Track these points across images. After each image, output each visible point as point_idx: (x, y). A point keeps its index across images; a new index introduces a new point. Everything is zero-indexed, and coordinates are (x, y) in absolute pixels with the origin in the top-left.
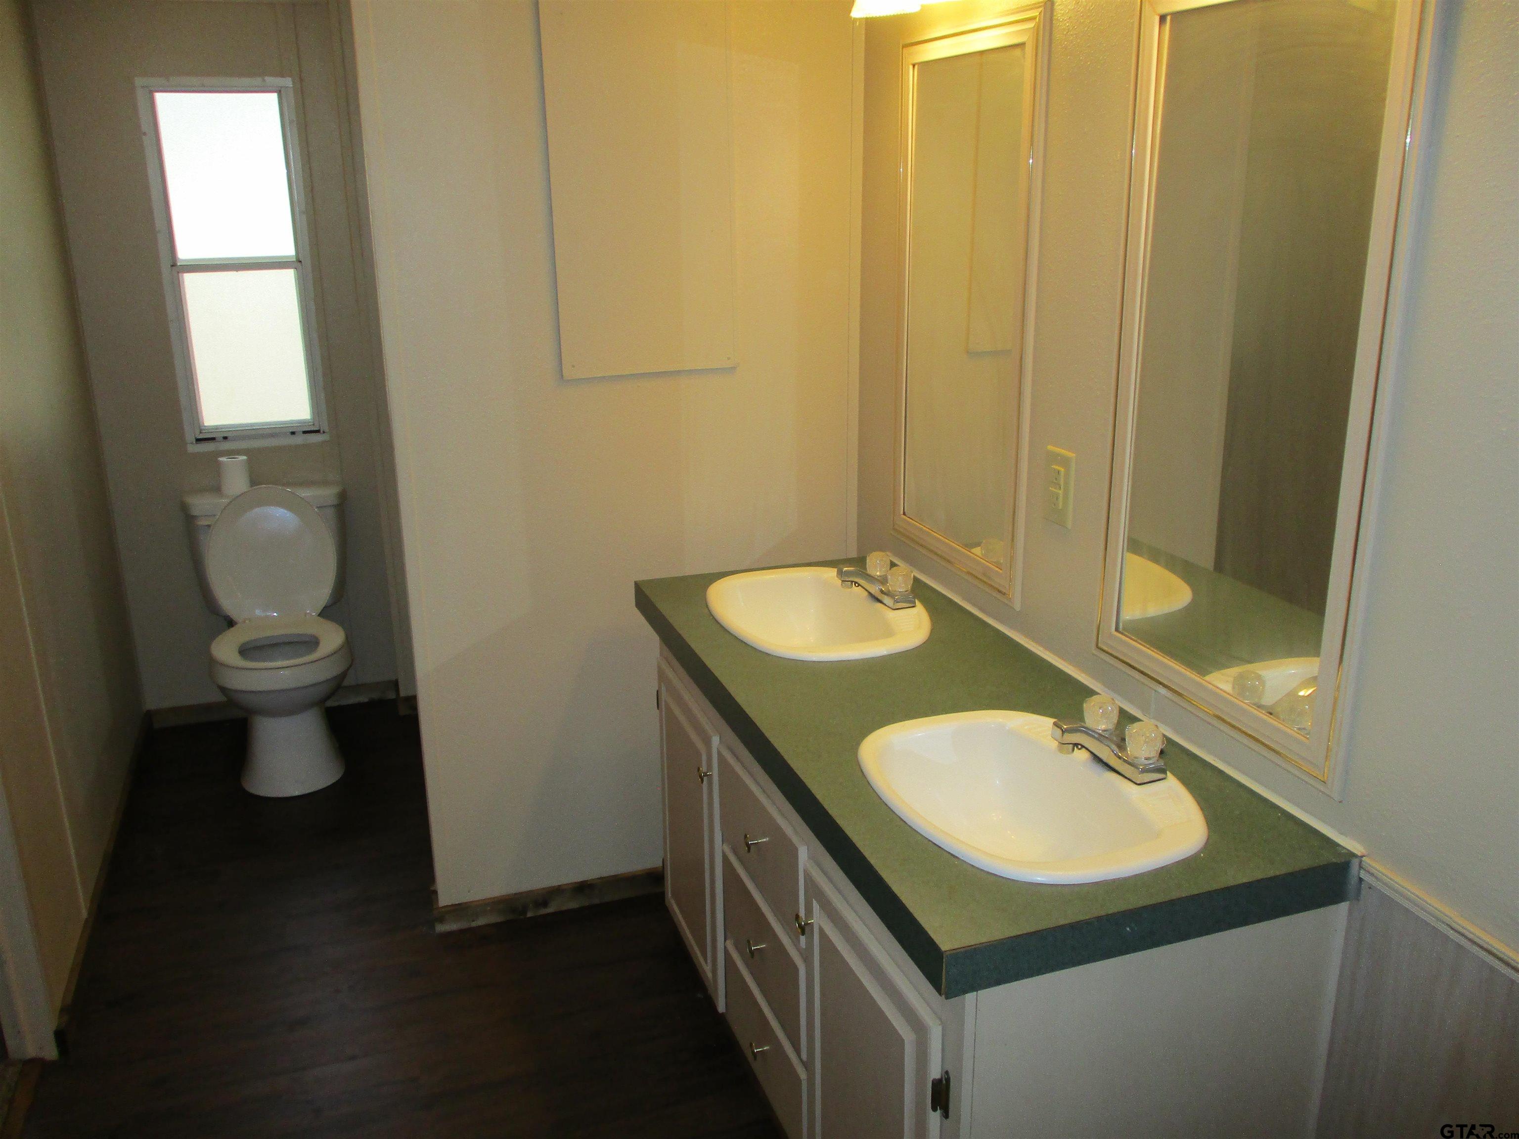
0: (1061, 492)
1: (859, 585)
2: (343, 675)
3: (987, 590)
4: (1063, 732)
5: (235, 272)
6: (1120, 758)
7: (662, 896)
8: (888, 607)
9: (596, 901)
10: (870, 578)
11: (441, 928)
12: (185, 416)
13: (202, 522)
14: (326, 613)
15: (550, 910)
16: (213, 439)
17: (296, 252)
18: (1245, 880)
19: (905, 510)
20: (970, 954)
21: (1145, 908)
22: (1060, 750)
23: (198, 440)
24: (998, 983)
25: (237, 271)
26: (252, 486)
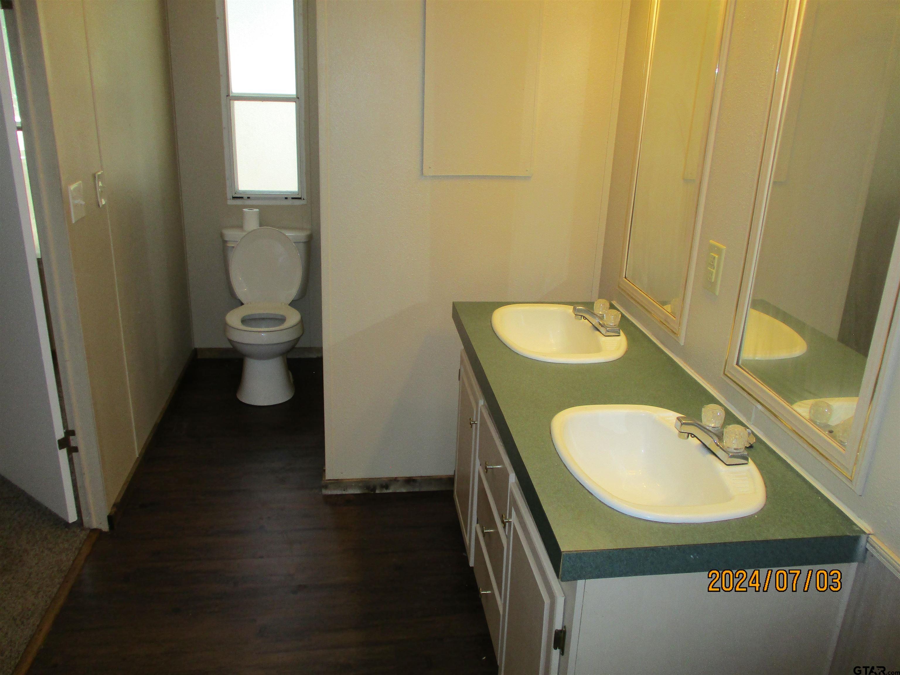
0: (714, 271)
1: (586, 319)
2: (298, 340)
3: (666, 330)
4: (682, 424)
5: (262, 102)
6: (718, 445)
7: (452, 491)
8: (603, 334)
9: (417, 490)
10: (593, 314)
11: (326, 492)
12: (228, 183)
13: (230, 245)
14: (293, 304)
15: (390, 491)
16: (242, 198)
17: (296, 93)
18: (780, 538)
19: (626, 276)
20: (580, 556)
21: (705, 545)
22: (679, 436)
23: (234, 198)
24: (598, 577)
25: (262, 101)
26: (260, 226)
